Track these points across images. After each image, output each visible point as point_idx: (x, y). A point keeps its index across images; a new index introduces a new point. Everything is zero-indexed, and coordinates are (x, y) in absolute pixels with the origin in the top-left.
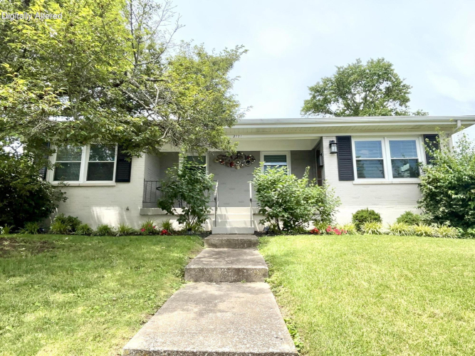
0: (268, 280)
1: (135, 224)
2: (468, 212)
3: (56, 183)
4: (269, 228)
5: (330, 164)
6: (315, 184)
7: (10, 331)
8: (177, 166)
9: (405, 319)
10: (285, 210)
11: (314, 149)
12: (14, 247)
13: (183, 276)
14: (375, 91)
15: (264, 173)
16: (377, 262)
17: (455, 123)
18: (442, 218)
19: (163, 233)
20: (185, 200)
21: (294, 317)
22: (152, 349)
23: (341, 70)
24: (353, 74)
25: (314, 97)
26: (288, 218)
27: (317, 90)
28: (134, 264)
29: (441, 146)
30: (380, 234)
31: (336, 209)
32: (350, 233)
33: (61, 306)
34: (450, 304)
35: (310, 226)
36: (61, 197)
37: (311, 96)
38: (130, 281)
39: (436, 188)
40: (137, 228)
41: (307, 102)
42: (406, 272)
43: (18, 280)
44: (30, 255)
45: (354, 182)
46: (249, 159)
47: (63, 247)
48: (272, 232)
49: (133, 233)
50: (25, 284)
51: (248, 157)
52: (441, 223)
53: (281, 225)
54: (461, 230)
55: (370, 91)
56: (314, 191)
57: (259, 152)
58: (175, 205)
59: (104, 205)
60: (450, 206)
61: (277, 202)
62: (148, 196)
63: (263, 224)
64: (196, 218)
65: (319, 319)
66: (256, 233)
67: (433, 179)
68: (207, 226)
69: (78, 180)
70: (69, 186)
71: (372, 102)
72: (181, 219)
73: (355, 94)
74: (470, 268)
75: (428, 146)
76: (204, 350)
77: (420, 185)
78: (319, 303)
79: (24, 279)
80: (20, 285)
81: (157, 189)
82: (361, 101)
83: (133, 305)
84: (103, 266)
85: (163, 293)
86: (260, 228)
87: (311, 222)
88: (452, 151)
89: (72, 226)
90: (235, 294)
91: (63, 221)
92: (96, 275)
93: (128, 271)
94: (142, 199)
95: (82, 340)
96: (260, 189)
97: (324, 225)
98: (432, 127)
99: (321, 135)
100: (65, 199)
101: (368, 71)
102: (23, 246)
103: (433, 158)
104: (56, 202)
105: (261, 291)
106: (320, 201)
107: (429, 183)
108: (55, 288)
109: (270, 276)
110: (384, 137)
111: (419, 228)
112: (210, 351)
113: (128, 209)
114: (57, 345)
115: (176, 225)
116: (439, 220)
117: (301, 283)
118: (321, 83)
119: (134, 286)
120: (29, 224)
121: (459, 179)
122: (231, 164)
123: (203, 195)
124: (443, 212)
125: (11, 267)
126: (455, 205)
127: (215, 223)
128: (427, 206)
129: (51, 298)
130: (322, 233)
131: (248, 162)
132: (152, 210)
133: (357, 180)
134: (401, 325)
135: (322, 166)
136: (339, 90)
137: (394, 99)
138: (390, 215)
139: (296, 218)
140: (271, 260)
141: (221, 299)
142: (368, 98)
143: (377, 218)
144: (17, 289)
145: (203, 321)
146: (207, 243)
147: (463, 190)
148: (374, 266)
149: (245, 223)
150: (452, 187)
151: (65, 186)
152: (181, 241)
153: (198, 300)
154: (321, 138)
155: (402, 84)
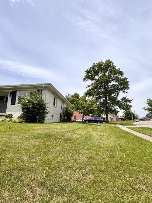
5: (9, 100)
17: (42, 86)
45: (15, 105)
99: (8, 91)
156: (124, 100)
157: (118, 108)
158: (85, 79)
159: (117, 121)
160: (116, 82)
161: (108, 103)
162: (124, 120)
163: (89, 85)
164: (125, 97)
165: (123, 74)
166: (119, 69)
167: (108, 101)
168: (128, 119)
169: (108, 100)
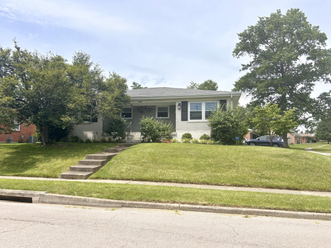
5: (178, 114)
17: (230, 96)
19: (108, 142)
36: (72, 128)
45: (188, 121)
47: (75, 146)
51: (150, 108)
68: (125, 140)
89: (77, 140)
113: (97, 133)
120: (62, 139)
122: (143, 112)
127: (128, 138)
131: (150, 111)
132: (105, 134)
143: (191, 137)
154: (175, 102)
156: (326, 99)
157: (310, 117)
158: (236, 52)
159: (298, 143)
160: (308, 59)
161: (289, 104)
162: (314, 142)
163: (246, 64)
164: (328, 91)
165: (326, 39)
166: (318, 27)
167: (289, 102)
168: (325, 139)
169: (289, 99)
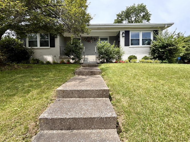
0: (101, 74)
1: (58, 61)
2: (164, 55)
3: (30, 48)
4: (101, 61)
5: (122, 40)
6: (117, 47)
7: (20, 88)
8: (70, 41)
9: (141, 82)
10: (107, 55)
11: (117, 36)
12: (19, 67)
13: (74, 74)
14: (139, 16)
15: (100, 44)
16: (134, 69)
17: (164, 26)
18: (156, 58)
19: (67, 63)
20: (74, 52)
21: (108, 83)
22: (65, 90)
23: (128, 8)
24: (132, 9)
25: (118, 18)
26: (107, 58)
27: (119, 16)
28: (58, 71)
29: (159, 34)
30: (136, 62)
31: (123, 55)
32: (127, 62)
33: (36, 81)
34: (155, 78)
35: (114, 61)
36: (32, 53)
37: (117, 18)
38: (57, 75)
39: (155, 48)
40: (59, 62)
41: (115, 20)
42: (143, 71)
43: (21, 75)
44: (24, 69)
45: (130, 47)
46: (95, 39)
47: (35, 67)
48: (102, 62)
49: (58, 63)
50: (23, 76)
51: (95, 38)
52: (155, 59)
53: (105, 61)
54: (161, 61)
55: (137, 16)
56: (116, 49)
57: (98, 37)
58: (71, 55)
59: (47, 55)
60: (159, 53)
61: (104, 53)
62: (61, 52)
63: (99, 60)
64: (78, 59)
65: (116, 83)
66: (97, 63)
67: (155, 45)
68: (82, 62)
69: (37, 46)
70: (34, 49)
71: (137, 20)
72: (73, 59)
73: (132, 17)
74: (162, 70)
75: (155, 34)
76: (81, 89)
77: (150, 47)
78: (116, 79)
79: (23, 75)
80: (22, 76)
81: (64, 49)
82: (134, 20)
83: (59, 81)
84: (48, 71)
85: (68, 78)
86: (98, 62)
87: (115, 60)
88: (162, 35)
89: (37, 62)
90: (90, 78)
91: (34, 60)
92: (46, 74)
93: (57, 72)
94: (59, 53)
95: (43, 89)
96: (99, 49)
97: (119, 60)
98: (157, 27)
99: (119, 30)
100: (34, 53)
101: (137, 8)
102: (21, 67)
103: (156, 38)
104: (31, 54)
105: (99, 77)
106: (118, 53)
107: (153, 46)
108: (33, 77)
109: (101, 73)
110: (140, 31)
111: (149, 61)
112: (83, 89)
113: (55, 56)
114: (36, 91)
115: (71, 61)
116: (155, 58)
117: (111, 74)
118: (121, 13)
119: (58, 76)
120: (23, 61)
121: (163, 45)
122: (89, 41)
123: (80, 51)
124: (156, 56)
125: (18, 72)
126: (161, 53)
127: (84, 60)
128: (152, 54)
129: (33, 79)
130: (118, 63)
131: (95, 40)
132: (63, 57)
133: (130, 46)
134: (140, 84)
135: (119, 41)
136: (127, 16)
137: (145, 19)
138: (140, 57)
139: (110, 58)
140: (102, 69)
141: (86, 79)
142: (136, 19)
143: (136, 58)
144: (21, 77)
145: (81, 84)
146: (82, 66)
147: (164, 48)
148: (133, 70)
149: (94, 60)
150: (160, 47)
151: (33, 49)
152: (73, 65)
153: (79, 79)
154: (120, 31)
155: (149, 13)
